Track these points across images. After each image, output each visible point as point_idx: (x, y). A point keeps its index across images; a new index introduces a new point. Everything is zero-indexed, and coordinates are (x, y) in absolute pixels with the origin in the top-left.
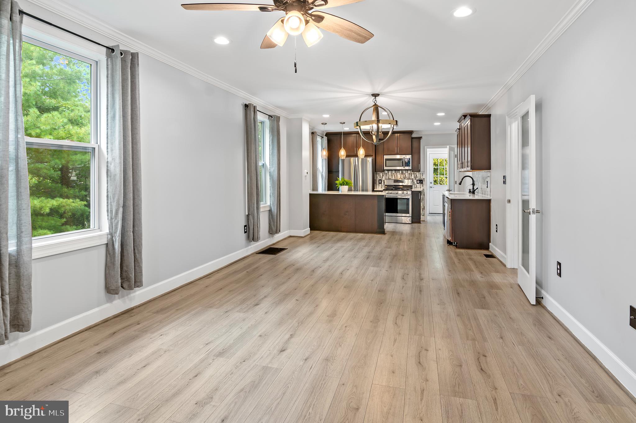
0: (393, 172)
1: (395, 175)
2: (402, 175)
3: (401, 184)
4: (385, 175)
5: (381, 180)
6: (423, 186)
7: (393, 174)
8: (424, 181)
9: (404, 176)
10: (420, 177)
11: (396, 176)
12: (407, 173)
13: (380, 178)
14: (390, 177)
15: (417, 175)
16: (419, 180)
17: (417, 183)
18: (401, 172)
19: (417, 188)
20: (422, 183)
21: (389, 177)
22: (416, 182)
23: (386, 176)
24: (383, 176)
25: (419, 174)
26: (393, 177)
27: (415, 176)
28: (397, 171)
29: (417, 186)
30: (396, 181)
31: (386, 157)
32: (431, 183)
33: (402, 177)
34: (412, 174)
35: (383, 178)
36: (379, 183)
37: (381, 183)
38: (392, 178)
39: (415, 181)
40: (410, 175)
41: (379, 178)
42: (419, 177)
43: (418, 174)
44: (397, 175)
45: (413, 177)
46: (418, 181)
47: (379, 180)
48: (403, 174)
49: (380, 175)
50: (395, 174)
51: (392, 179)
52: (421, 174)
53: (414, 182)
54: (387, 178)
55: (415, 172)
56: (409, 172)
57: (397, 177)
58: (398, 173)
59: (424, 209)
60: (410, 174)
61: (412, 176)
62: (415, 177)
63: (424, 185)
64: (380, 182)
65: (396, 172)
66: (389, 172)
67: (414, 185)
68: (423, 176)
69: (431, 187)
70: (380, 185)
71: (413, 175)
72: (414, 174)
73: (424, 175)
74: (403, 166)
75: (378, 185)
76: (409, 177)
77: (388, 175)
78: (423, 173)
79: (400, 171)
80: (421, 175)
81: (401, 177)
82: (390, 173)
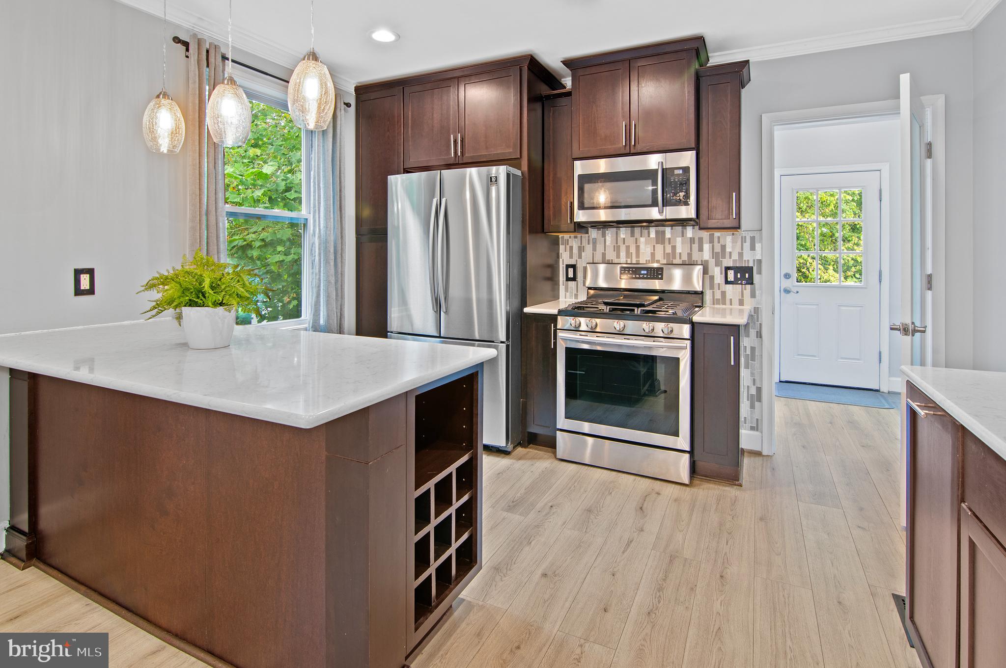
0: (624, 232)
1: (628, 248)
2: (659, 247)
3: (657, 285)
4: (591, 245)
5: (574, 267)
6: (753, 295)
7: (620, 243)
8: (760, 272)
9: (669, 250)
10: (741, 255)
11: (633, 250)
12: (679, 240)
13: (571, 257)
14: (611, 255)
15: (723, 247)
16: (737, 270)
17: (727, 282)
18: (653, 235)
19: (728, 302)
20: (752, 283)
21: (604, 255)
22: (719, 279)
23: (594, 249)
24: (581, 249)
25: (734, 242)
26: (623, 254)
27: (718, 249)
28: (637, 230)
29: (724, 294)
30: (635, 271)
31: (580, 168)
32: (787, 276)
33: (659, 256)
34: (701, 240)
35: (580, 257)
36: (568, 279)
37: (574, 279)
38: (618, 256)
39: (717, 273)
40: (696, 246)
41: (565, 258)
42: (735, 256)
43: (728, 239)
44: (638, 248)
45: (706, 255)
46: (731, 275)
47: (568, 266)
48: (663, 243)
49: (571, 248)
50: (630, 241)
51: (616, 261)
52: (743, 240)
53: (712, 278)
54: (598, 258)
55: (717, 234)
56: (690, 232)
57: (638, 255)
58: (642, 240)
59: (759, 399)
60: (692, 240)
61: (701, 249)
62: (718, 256)
63: (757, 292)
64: (571, 275)
65: (632, 235)
66: (604, 235)
67: (712, 287)
68: (753, 248)
69: (787, 291)
70: (572, 284)
71: (707, 247)
72: (711, 241)
73: (758, 246)
74: (654, 204)
75: (562, 288)
76: (690, 255)
77: (600, 248)
78: (753, 239)
79: (653, 231)
80: (747, 245)
81: (653, 255)
82: (609, 238)
